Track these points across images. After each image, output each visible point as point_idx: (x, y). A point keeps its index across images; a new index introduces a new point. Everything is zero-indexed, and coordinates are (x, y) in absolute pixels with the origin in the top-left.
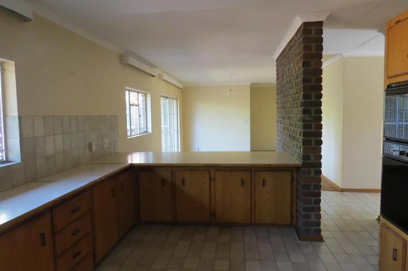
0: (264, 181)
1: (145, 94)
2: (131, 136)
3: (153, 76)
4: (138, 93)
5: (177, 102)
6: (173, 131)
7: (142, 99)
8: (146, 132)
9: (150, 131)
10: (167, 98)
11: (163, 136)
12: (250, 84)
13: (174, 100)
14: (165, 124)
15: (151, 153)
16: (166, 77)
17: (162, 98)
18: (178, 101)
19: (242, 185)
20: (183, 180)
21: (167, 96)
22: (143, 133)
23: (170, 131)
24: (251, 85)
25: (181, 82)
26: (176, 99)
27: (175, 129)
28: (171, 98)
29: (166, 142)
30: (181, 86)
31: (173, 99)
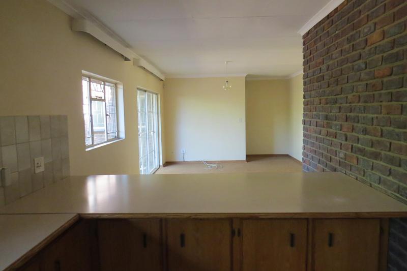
0: (331, 237)
1: (116, 84)
2: (93, 145)
3: (126, 59)
4: (104, 81)
5: (157, 97)
6: (152, 133)
7: (110, 91)
8: (118, 137)
9: (122, 135)
10: (145, 91)
11: (141, 140)
12: (245, 76)
13: (154, 95)
14: (143, 124)
15: (125, 177)
16: (144, 63)
17: (139, 92)
18: (159, 96)
19: (292, 245)
20: (182, 237)
21: (146, 89)
22: (113, 140)
23: (150, 132)
24: (247, 77)
25: (163, 72)
26: (157, 94)
27: (155, 130)
28: (149, 92)
29: (144, 147)
30: (162, 78)
31: (153, 93)
